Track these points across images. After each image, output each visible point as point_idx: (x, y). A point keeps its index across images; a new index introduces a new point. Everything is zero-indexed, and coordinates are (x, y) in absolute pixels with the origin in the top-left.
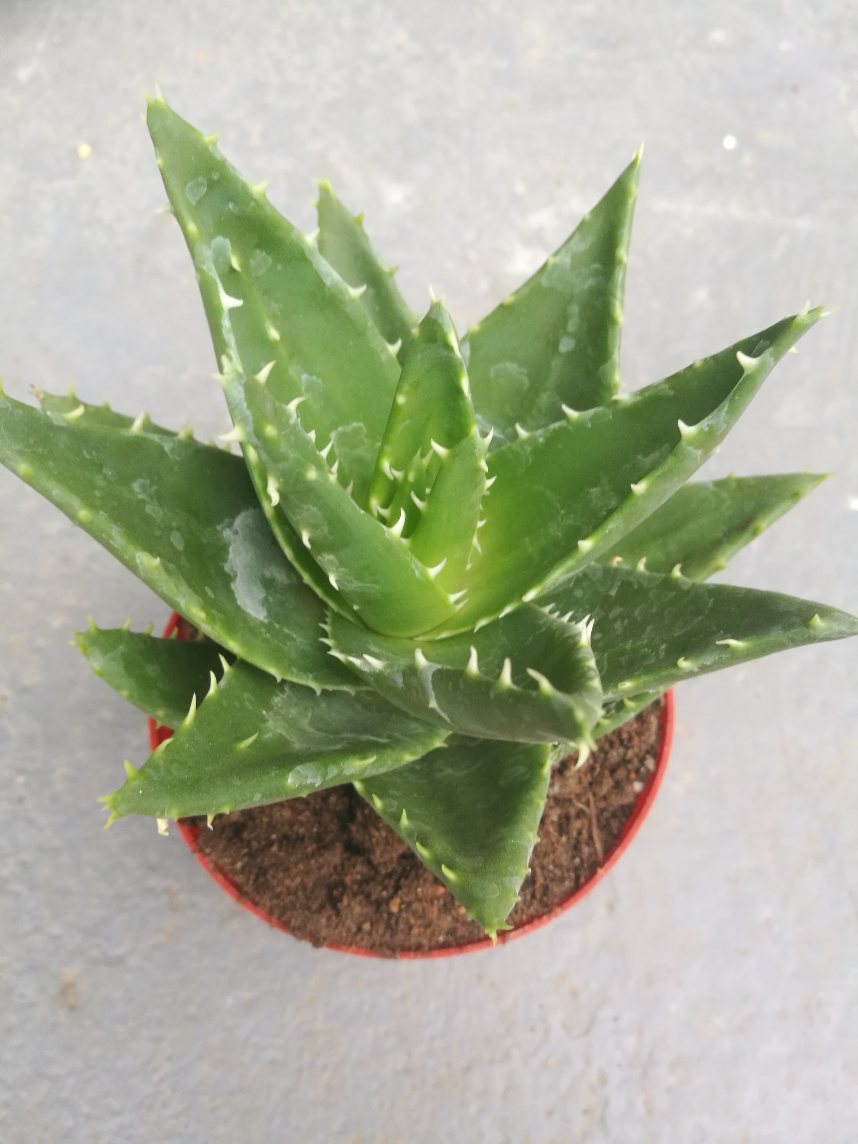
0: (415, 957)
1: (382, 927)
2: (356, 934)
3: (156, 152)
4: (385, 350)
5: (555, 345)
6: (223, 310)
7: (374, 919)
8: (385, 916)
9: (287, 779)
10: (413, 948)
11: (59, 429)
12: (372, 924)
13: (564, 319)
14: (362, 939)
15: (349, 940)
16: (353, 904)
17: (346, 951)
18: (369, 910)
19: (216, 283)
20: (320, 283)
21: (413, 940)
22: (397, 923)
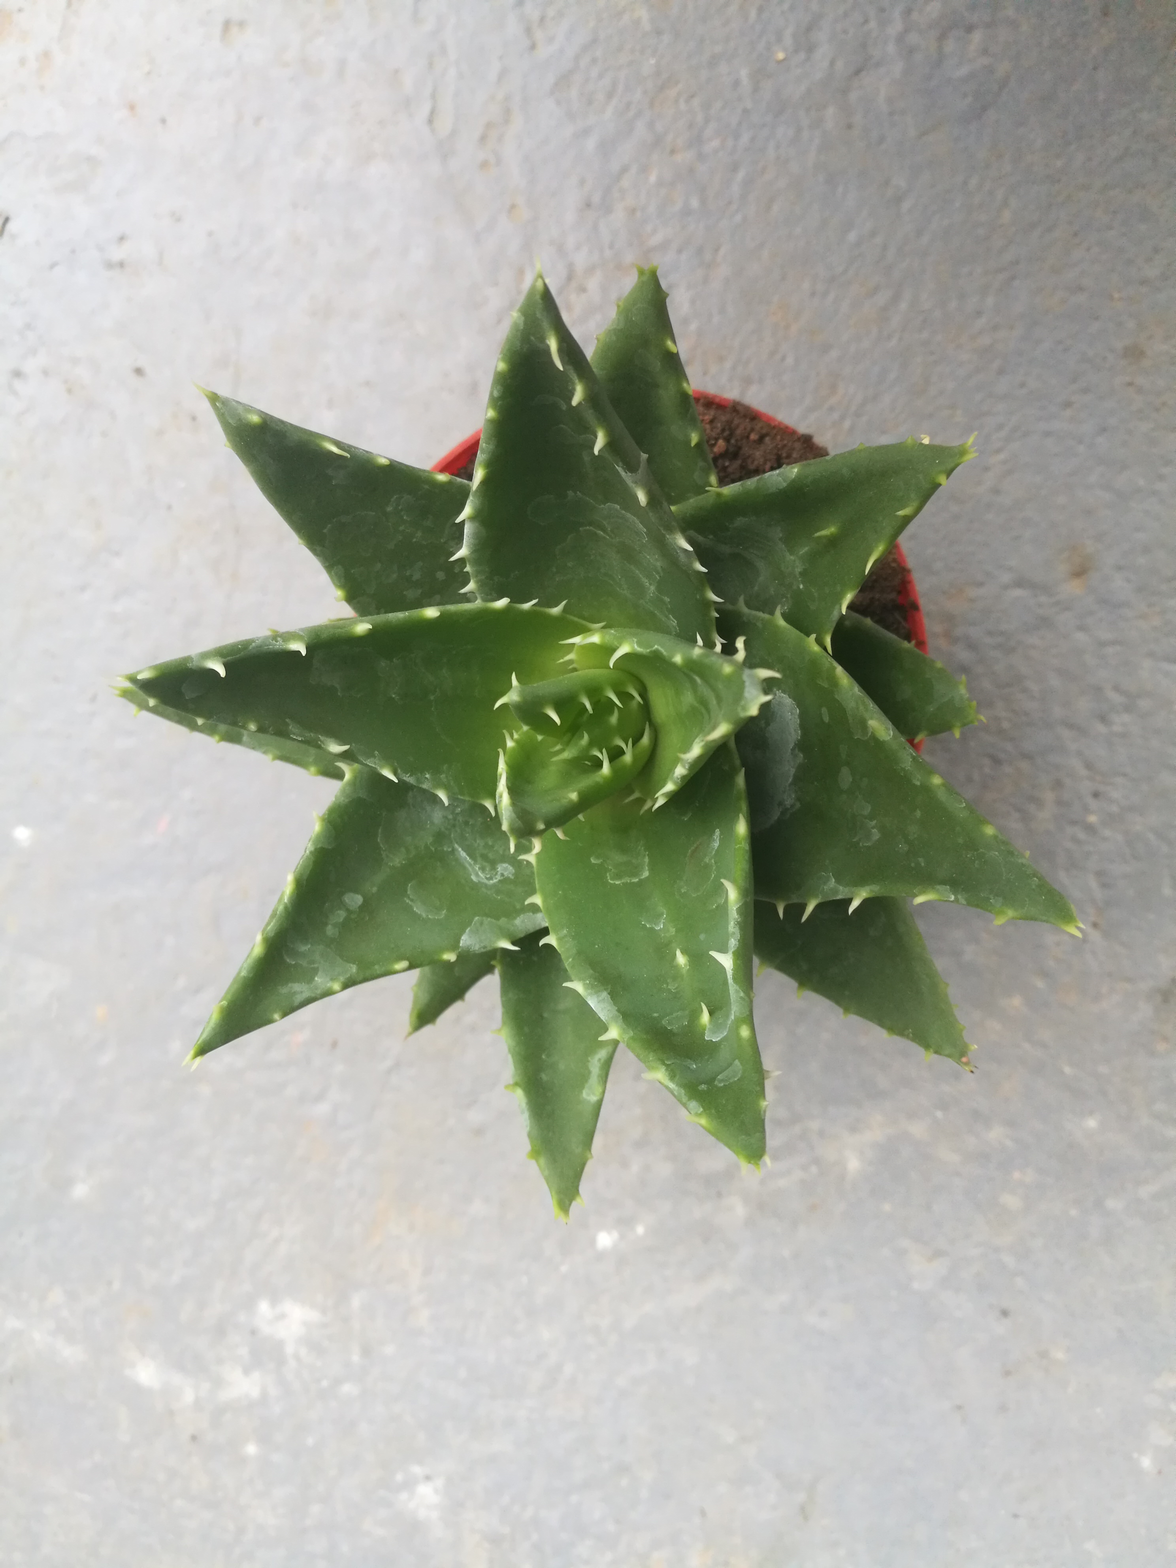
0: (715, 396)
1: (738, 432)
2: (766, 435)
3: (765, 1116)
4: (560, 939)
5: (365, 907)
6: (733, 953)
7: (744, 441)
8: (733, 441)
9: (797, 471)
10: (714, 406)
11: (943, 882)
12: (748, 437)
13: (345, 926)
14: (762, 428)
15: (775, 432)
16: (762, 460)
17: (780, 423)
18: (746, 450)
19: (734, 979)
20: (614, 996)
21: (712, 413)
22: (723, 430)
